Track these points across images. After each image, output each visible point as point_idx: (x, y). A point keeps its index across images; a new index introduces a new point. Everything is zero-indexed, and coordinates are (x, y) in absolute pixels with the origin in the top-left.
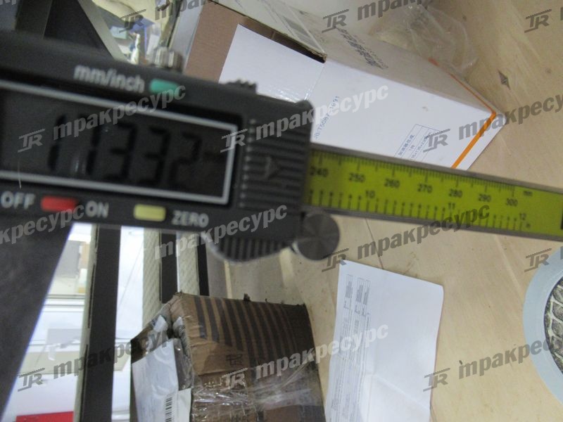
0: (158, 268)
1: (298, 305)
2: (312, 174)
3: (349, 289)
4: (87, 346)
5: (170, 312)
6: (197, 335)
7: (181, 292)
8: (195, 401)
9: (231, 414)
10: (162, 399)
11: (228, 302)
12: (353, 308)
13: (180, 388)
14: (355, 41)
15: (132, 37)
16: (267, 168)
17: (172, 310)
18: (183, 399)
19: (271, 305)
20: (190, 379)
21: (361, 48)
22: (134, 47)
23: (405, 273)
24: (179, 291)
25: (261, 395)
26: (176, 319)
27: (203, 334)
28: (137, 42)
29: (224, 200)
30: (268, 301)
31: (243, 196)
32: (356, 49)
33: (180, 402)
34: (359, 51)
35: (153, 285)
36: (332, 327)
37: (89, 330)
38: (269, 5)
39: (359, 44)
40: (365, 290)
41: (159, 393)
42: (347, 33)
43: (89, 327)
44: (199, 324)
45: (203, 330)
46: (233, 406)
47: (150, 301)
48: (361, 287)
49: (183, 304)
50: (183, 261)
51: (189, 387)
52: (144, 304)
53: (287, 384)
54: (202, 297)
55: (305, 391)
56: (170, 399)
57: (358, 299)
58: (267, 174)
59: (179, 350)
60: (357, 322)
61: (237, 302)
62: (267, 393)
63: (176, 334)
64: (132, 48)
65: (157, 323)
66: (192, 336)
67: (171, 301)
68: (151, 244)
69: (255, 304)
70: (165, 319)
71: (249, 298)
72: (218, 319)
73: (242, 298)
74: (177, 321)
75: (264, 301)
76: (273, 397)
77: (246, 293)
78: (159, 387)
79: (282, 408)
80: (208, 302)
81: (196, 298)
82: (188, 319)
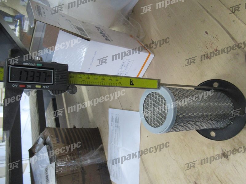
0: (38, 122)
1: (95, 128)
2: (70, 78)
3: (112, 118)
4: (10, 154)
5: (44, 135)
6: (56, 142)
7: (48, 127)
8: (57, 166)
9: (71, 169)
10: (43, 169)
11: (67, 129)
12: (114, 125)
13: (50, 163)
14: (102, 31)
15: (15, 21)
16: (60, 77)
17: (45, 134)
18: (52, 167)
19: (84, 129)
20: (54, 159)
21: (104, 34)
22: (17, 26)
23: (130, 110)
24: (47, 126)
25: (82, 161)
26: (47, 137)
27: (58, 141)
28: (18, 24)
29: (52, 83)
30: (84, 127)
31: (55, 82)
32: (102, 34)
33: (51, 168)
34: (103, 35)
35: (36, 129)
36: (108, 133)
37: (10, 148)
38: (71, 22)
39: (104, 32)
40: (117, 118)
41: (42, 167)
42: (100, 29)
43: (10, 147)
44: (56, 138)
45: (58, 140)
46: (72, 166)
47: (35, 136)
48: (116, 117)
49: (49, 131)
50: (49, 119)
51: (54, 162)
52: (32, 138)
53: (92, 156)
54: (57, 128)
55: (99, 158)
56: (47, 168)
57: (116, 122)
58: (60, 78)
59: (49, 149)
60: (116, 130)
61: (71, 129)
62: (84, 160)
63: (47, 144)
64: (16, 26)
65: (39, 141)
66: (54, 143)
67: (44, 131)
68: (33, 112)
69: (78, 129)
70: (42, 138)
71: (75, 127)
72: (64, 136)
73: (73, 127)
74: (48, 138)
75: (82, 128)
76: (87, 161)
77: (74, 125)
78: (42, 165)
79: (91, 165)
80: (59, 130)
81: (54, 129)
82: (51, 137)
